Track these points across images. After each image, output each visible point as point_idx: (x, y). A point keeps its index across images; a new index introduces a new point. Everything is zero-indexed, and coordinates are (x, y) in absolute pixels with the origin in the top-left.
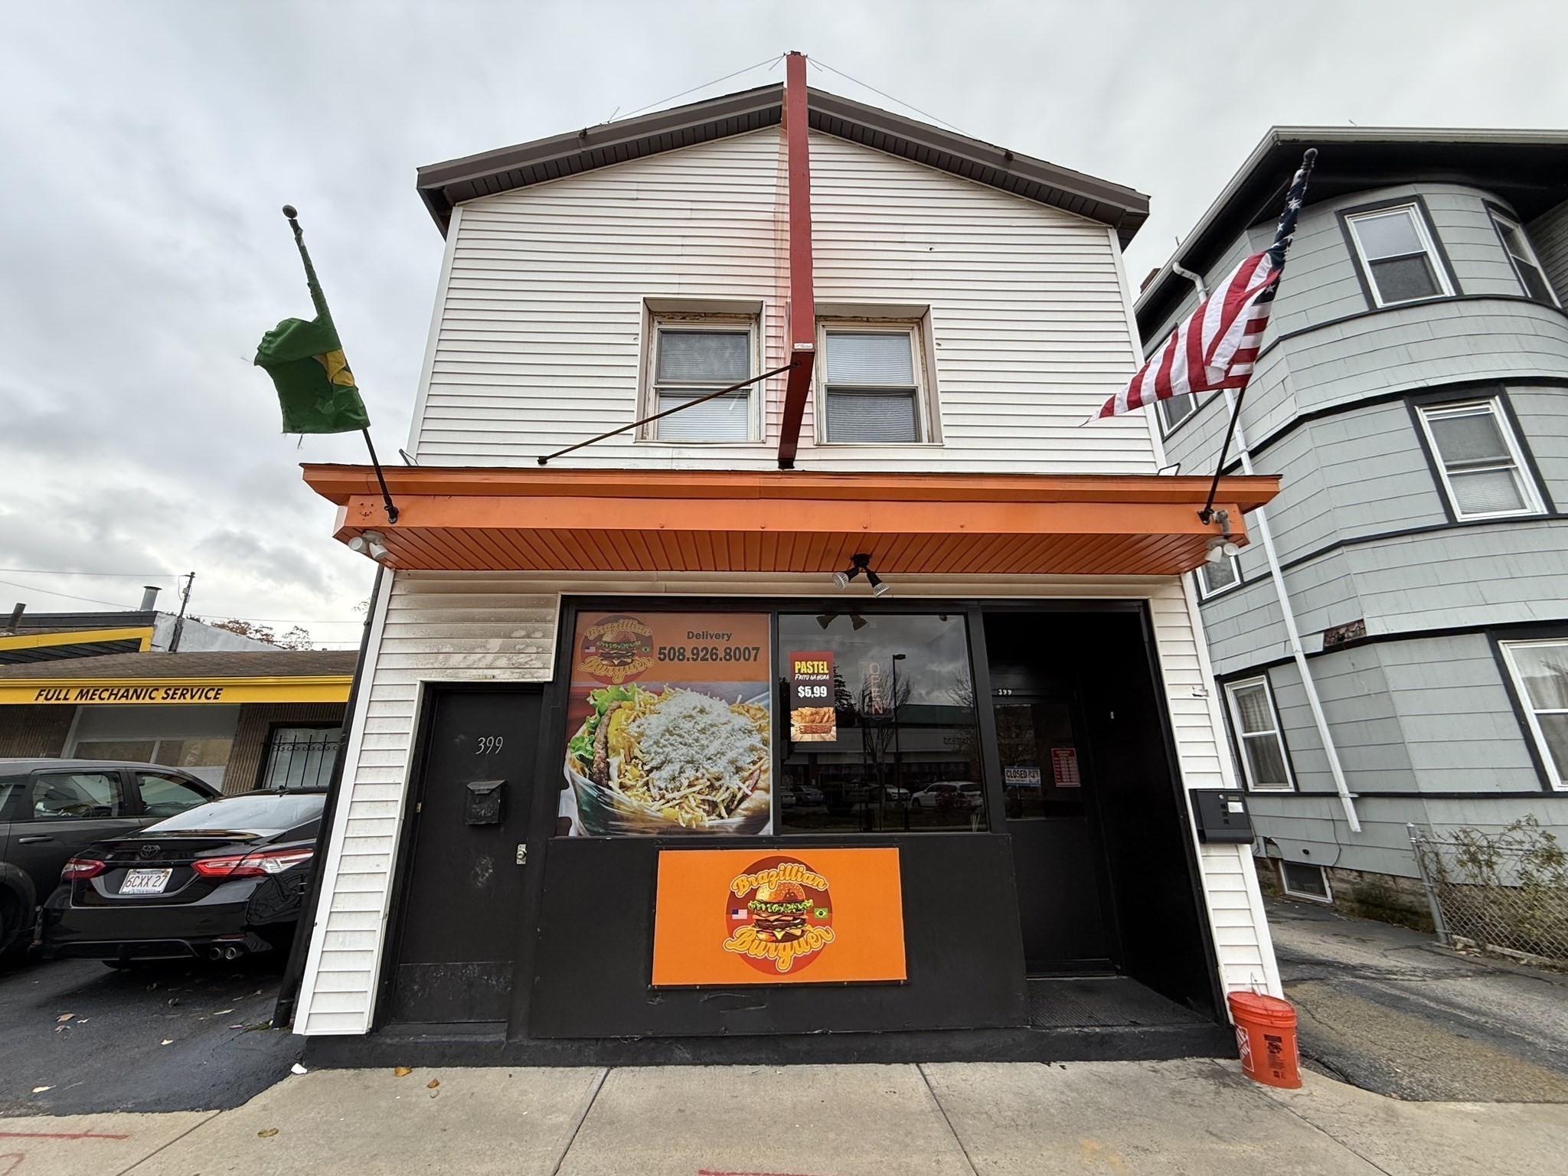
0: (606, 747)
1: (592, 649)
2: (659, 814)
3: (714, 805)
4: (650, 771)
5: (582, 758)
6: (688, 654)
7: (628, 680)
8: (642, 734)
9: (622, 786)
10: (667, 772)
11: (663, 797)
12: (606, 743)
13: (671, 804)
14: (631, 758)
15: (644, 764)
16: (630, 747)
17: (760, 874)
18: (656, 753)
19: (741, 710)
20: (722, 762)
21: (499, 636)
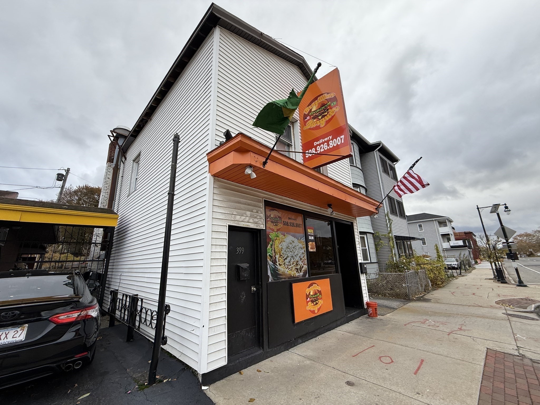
0: (275, 252)
1: (269, 219)
2: (288, 273)
3: (297, 269)
4: (284, 260)
5: (270, 256)
6: (289, 224)
7: (278, 230)
8: (282, 248)
9: (279, 264)
10: (288, 259)
11: (288, 268)
12: (275, 251)
13: (289, 270)
14: (280, 256)
15: (283, 257)
16: (280, 252)
17: (310, 288)
18: (286, 254)
19: (300, 242)
20: (298, 257)
21: (249, 211)
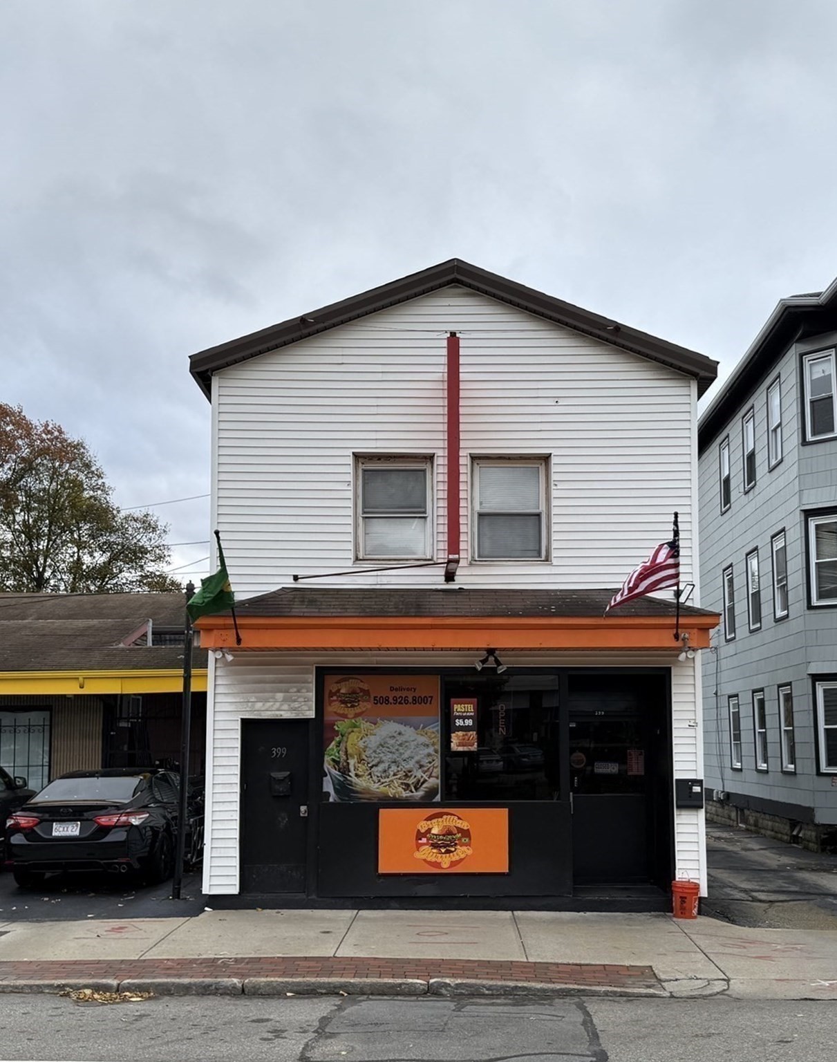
0: (346, 754)
1: (335, 698)
2: (377, 790)
3: (408, 785)
4: (371, 767)
5: (333, 760)
6: (391, 700)
7: (357, 715)
8: (366, 747)
9: (357, 775)
10: (381, 767)
11: (379, 781)
12: (346, 752)
13: (384, 784)
14: (361, 760)
15: (368, 763)
16: (360, 755)
17: (433, 821)
18: (375, 757)
19: (422, 733)
20: (412, 762)
21: (281, 692)
